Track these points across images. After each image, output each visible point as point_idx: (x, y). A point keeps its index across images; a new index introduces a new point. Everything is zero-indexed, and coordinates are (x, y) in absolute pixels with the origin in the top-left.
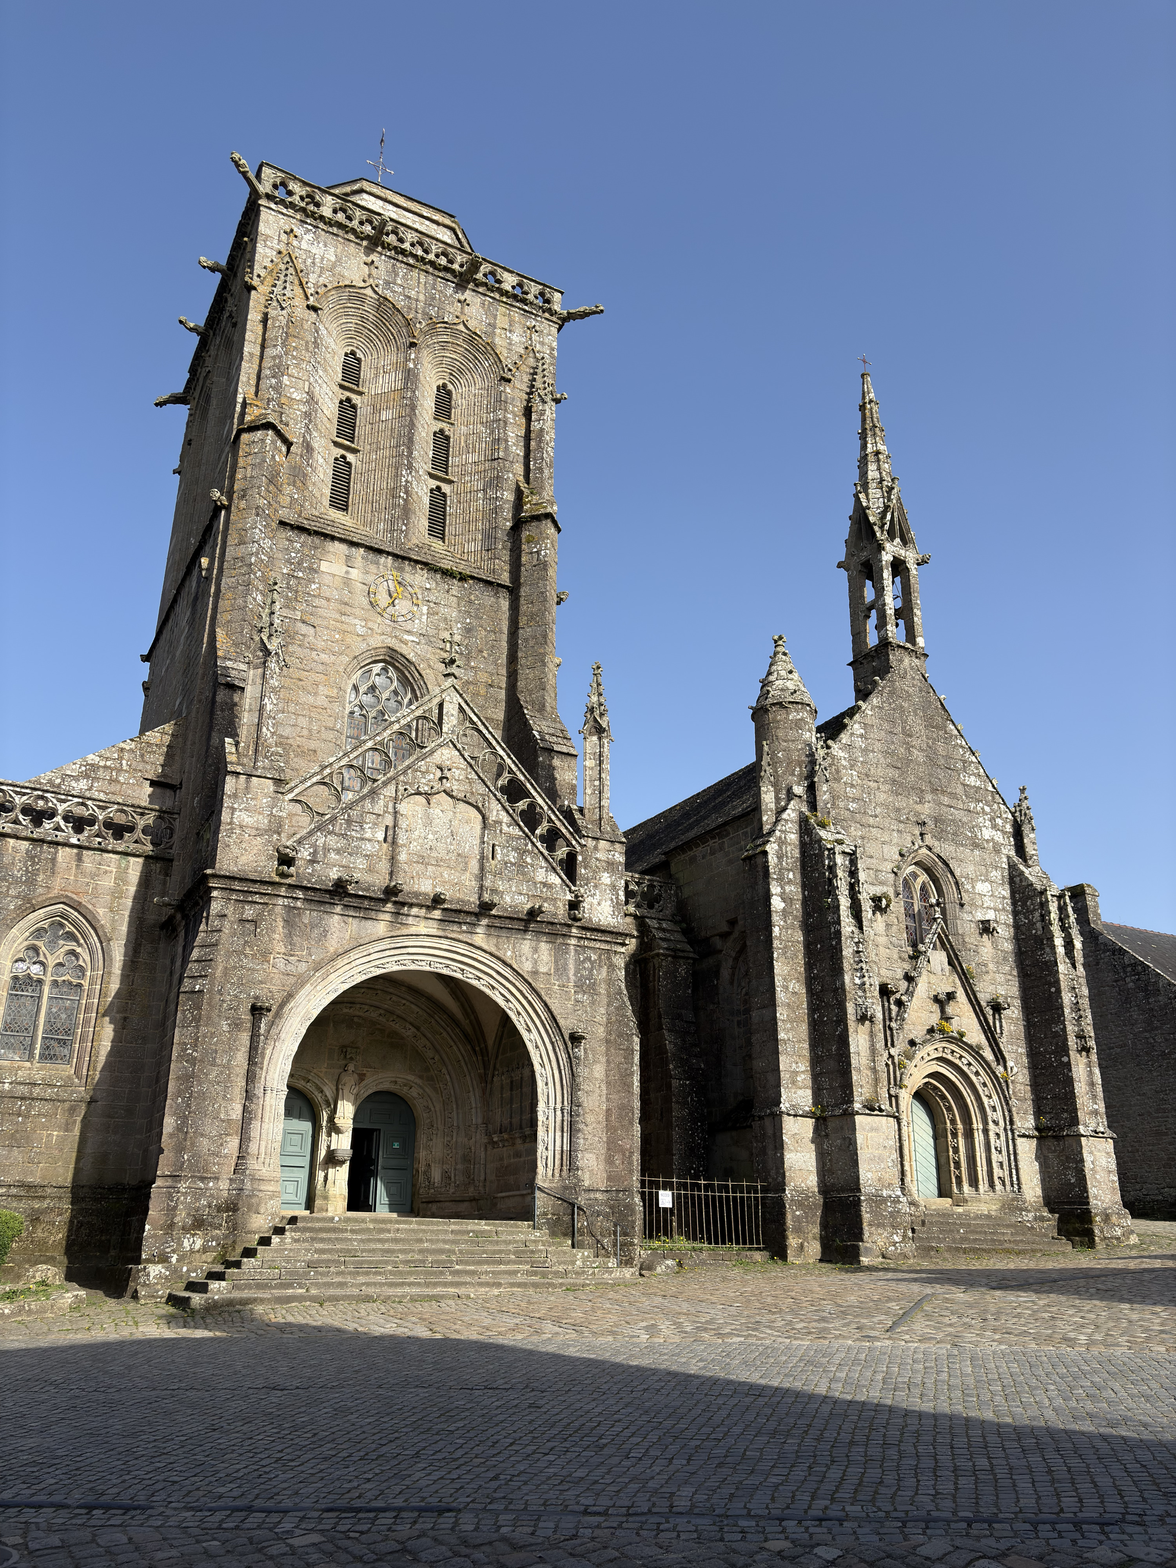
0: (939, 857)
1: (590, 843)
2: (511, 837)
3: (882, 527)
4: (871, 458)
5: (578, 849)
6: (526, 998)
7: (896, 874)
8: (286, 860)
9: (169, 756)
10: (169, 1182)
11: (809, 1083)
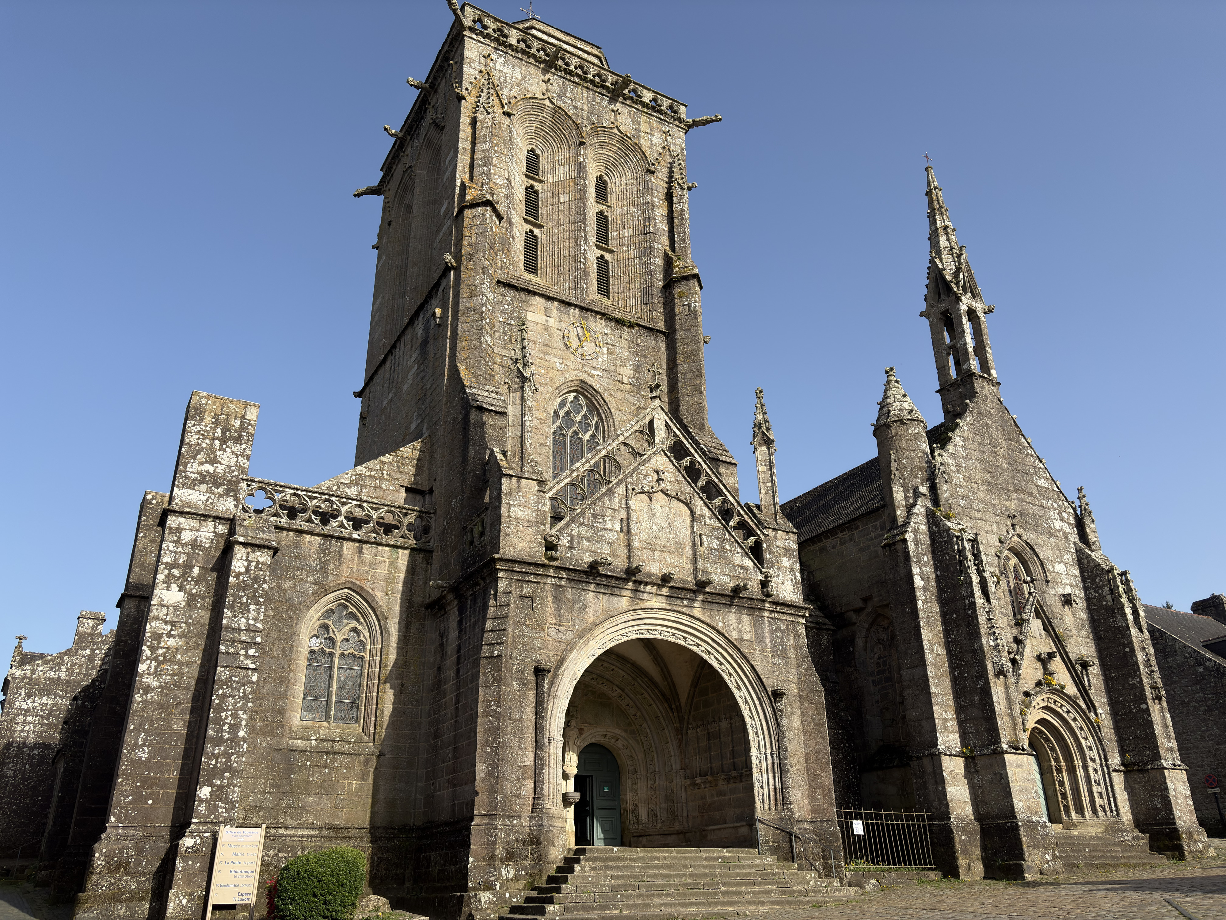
0: (1027, 543)
1: (771, 533)
2: (713, 528)
3: (957, 284)
4: (941, 231)
5: (763, 538)
6: (736, 661)
7: (999, 557)
8: (550, 546)
9: (419, 467)
10: (486, 820)
11: (956, 728)
